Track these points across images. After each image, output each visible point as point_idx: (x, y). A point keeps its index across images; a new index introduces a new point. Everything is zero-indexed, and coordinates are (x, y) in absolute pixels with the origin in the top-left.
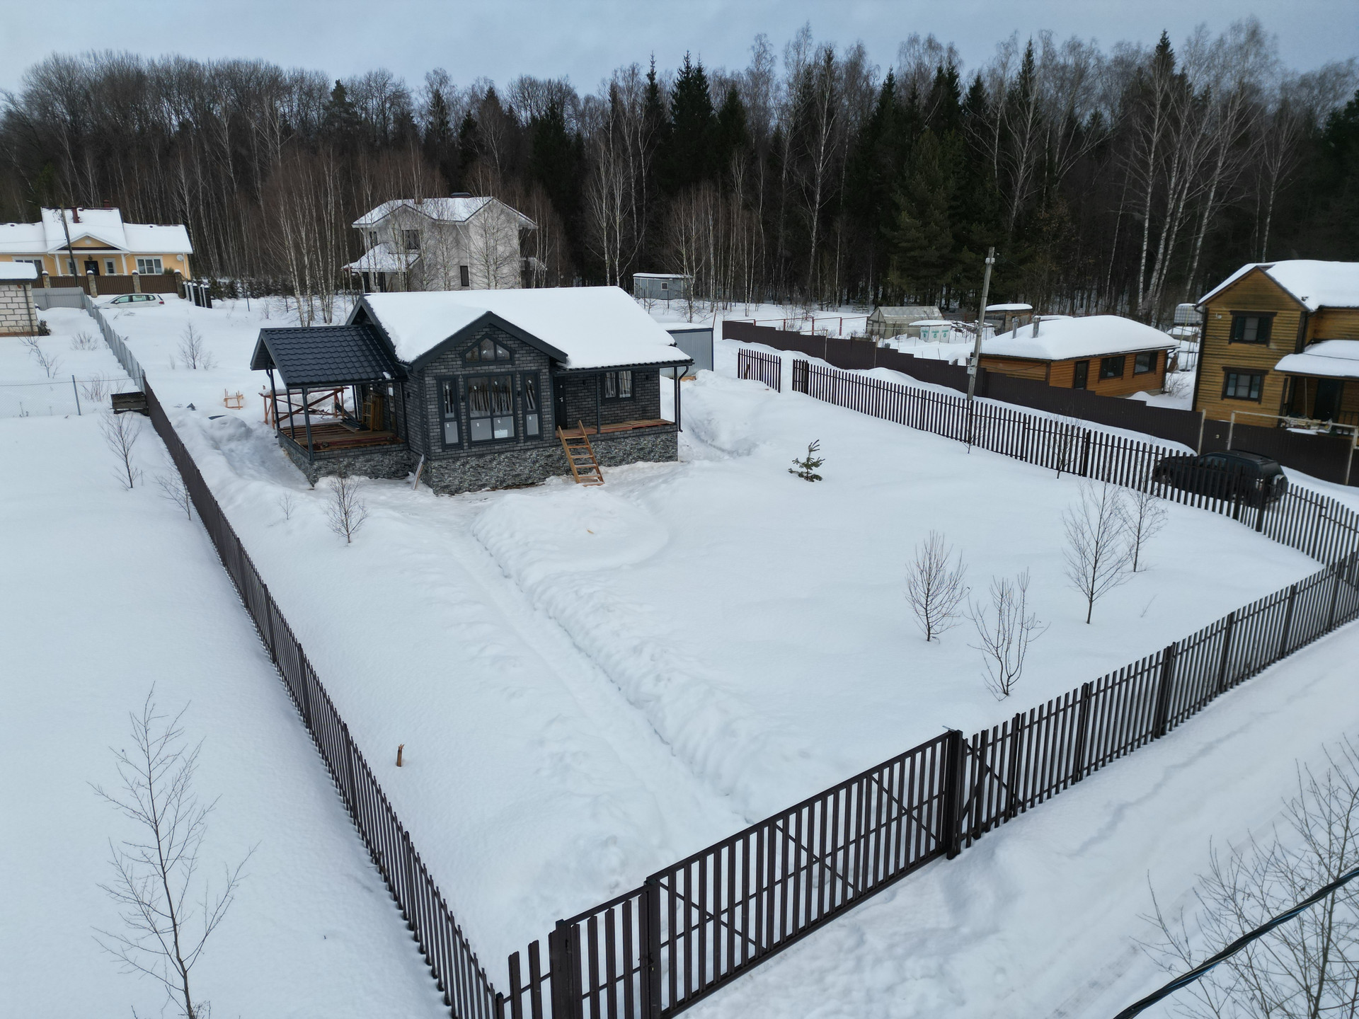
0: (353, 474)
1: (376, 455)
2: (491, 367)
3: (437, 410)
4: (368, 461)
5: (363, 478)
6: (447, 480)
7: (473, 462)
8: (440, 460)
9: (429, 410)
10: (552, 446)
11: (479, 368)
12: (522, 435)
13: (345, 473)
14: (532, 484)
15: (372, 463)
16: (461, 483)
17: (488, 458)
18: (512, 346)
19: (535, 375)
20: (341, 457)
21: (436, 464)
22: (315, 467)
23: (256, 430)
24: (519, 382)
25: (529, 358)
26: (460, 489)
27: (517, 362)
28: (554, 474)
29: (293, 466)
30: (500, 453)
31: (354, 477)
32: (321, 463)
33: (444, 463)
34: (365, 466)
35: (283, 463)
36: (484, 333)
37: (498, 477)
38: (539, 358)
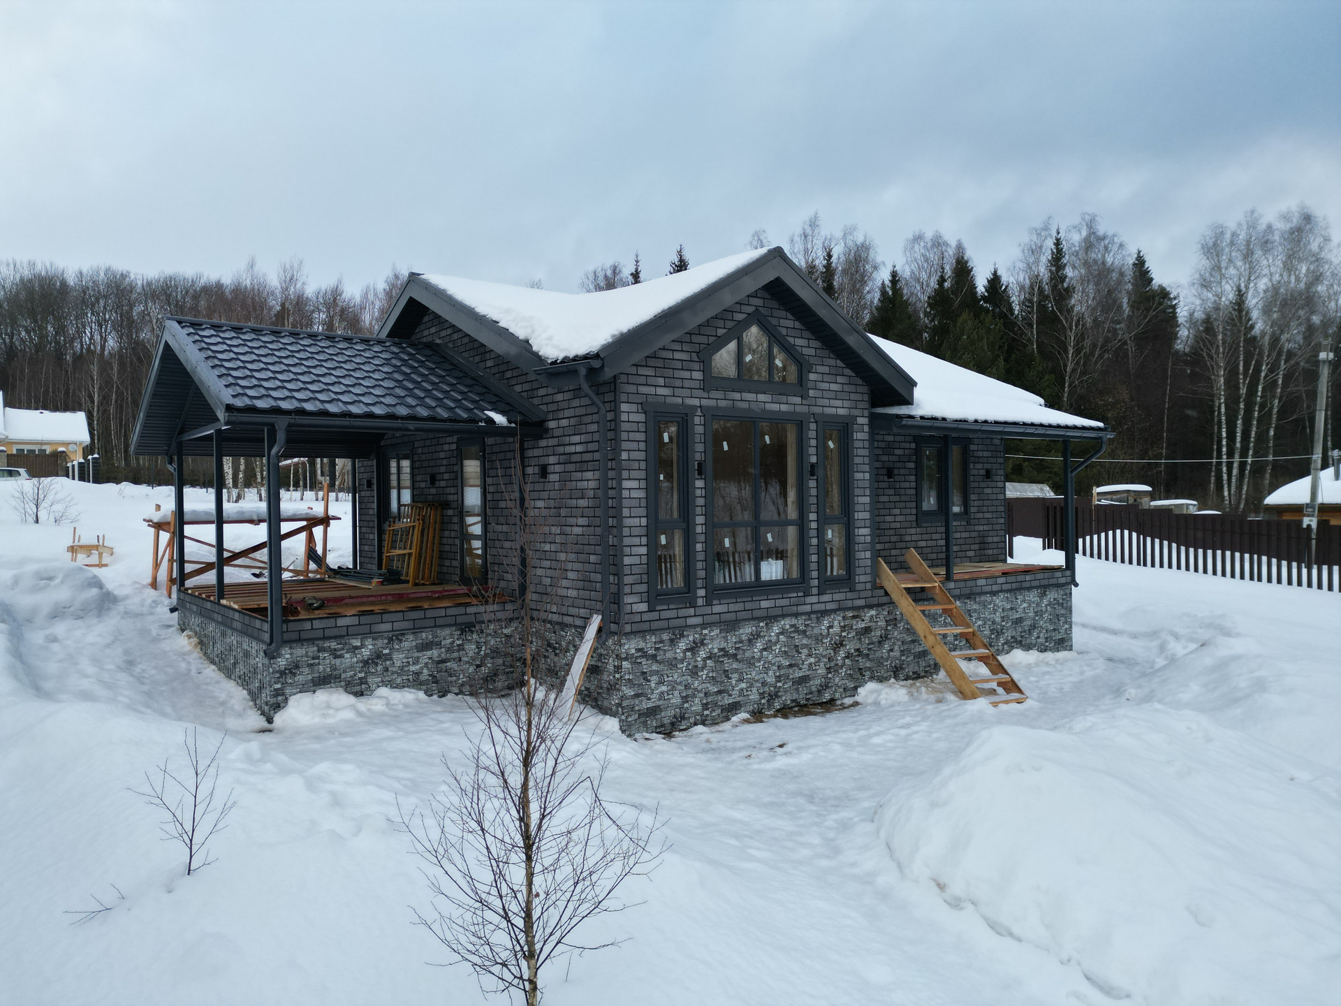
0: (385, 684)
1: (447, 631)
2: (762, 397)
3: (642, 494)
4: (426, 646)
5: (411, 696)
6: (656, 691)
7: (716, 641)
8: (641, 633)
9: (625, 494)
10: (870, 607)
11: (737, 396)
12: (815, 574)
13: (363, 681)
14: (829, 706)
15: (435, 653)
16: (685, 699)
17: (746, 630)
18: (806, 351)
19: (844, 429)
20: (355, 635)
21: (631, 646)
22: (282, 662)
23: (126, 598)
24: (813, 442)
25: (834, 387)
26: (683, 718)
27: (811, 393)
28: (872, 678)
29: (211, 671)
30: (770, 619)
31: (384, 691)
32: (300, 651)
33: (649, 643)
34: (417, 661)
35: (183, 665)
36: (750, 309)
37: (764, 684)
38: (852, 388)
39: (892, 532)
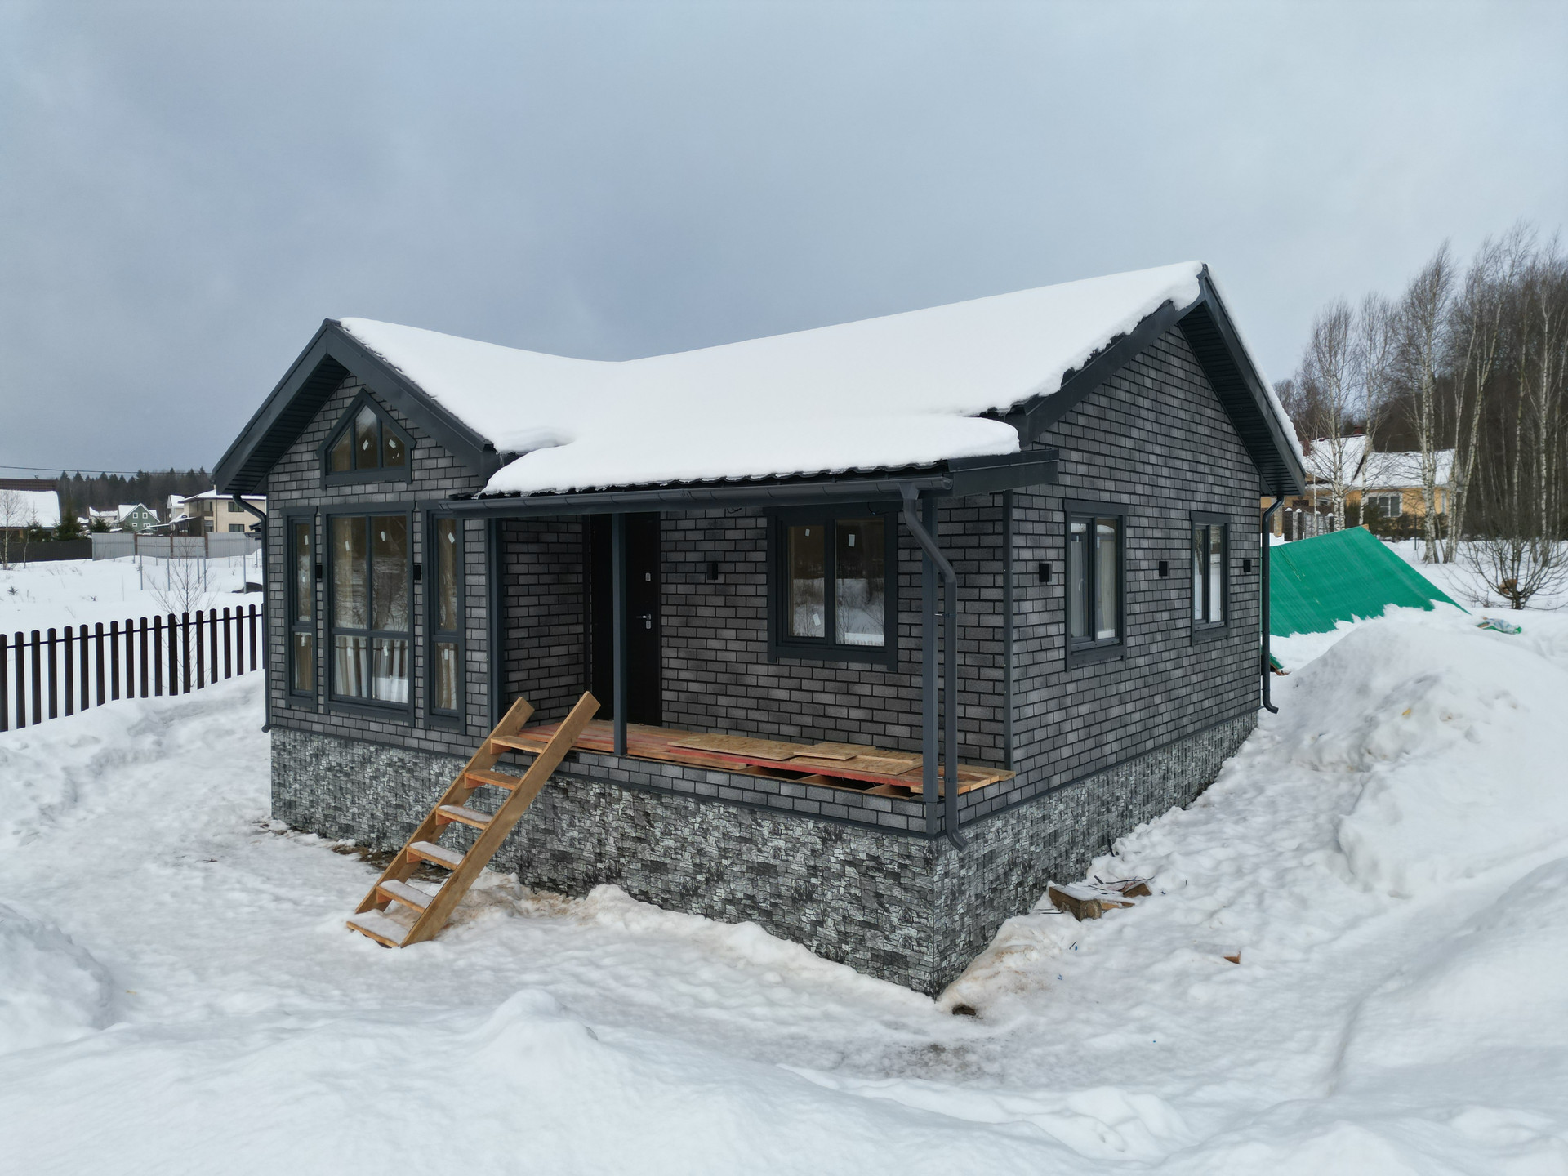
2: (370, 488)
7: (334, 754)
8: (283, 728)
11: (348, 490)
12: (420, 703)
17: (359, 751)
24: (418, 537)
25: (443, 463)
28: (491, 863)
30: (379, 745)
36: (357, 391)
37: (374, 816)
39: (722, 667)
